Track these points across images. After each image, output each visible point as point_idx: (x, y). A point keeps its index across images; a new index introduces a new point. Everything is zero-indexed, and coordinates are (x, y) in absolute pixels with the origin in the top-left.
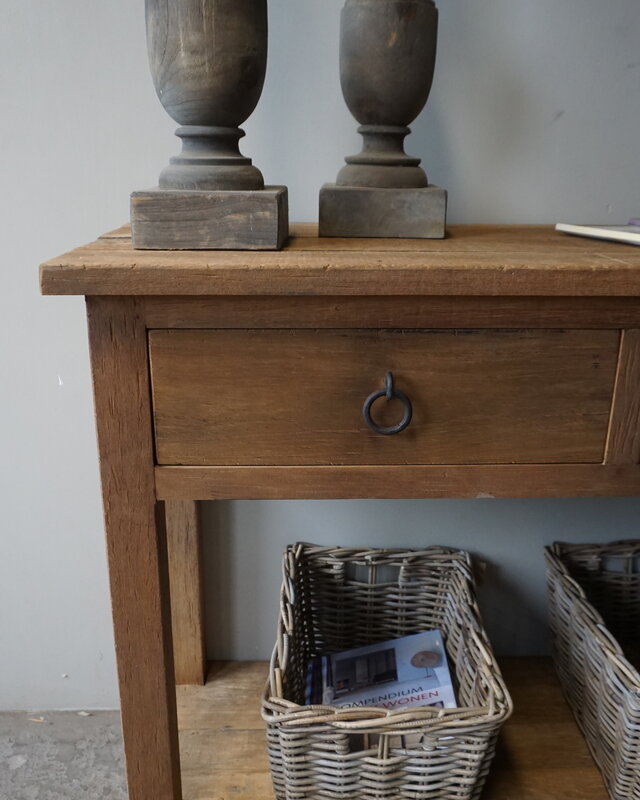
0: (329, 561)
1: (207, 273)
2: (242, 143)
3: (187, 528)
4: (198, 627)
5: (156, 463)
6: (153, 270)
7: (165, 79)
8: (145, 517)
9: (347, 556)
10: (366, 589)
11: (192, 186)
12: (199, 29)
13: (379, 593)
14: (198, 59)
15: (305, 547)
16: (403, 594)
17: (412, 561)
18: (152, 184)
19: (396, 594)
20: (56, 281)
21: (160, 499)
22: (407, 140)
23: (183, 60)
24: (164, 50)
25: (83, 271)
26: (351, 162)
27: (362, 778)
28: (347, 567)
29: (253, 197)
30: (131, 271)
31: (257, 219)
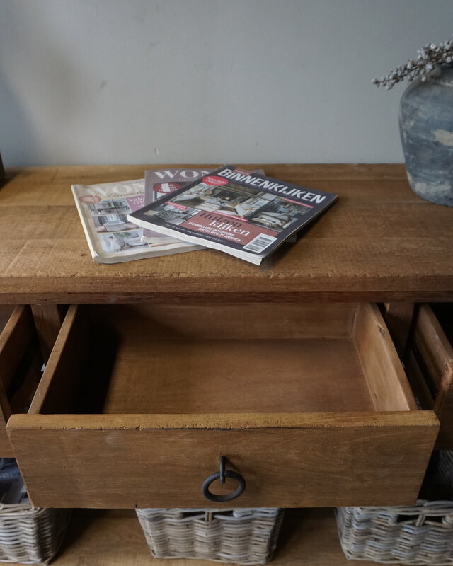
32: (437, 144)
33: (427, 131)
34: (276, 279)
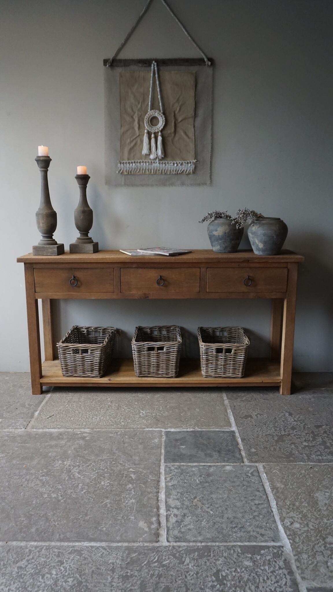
0: (83, 330)
1: (43, 259)
2: (53, 237)
3: (49, 319)
4: (51, 345)
5: (35, 292)
6: (34, 258)
7: (39, 227)
8: (34, 302)
9: (87, 328)
10: (93, 337)
11: (43, 245)
12: (43, 220)
13: (96, 338)
14: (43, 225)
15: (77, 326)
16: (102, 339)
17: (103, 330)
18: (36, 244)
19: (100, 338)
20: (19, 260)
21: (36, 298)
22: (89, 234)
23: (41, 224)
24: (38, 223)
25: (23, 259)
26: (78, 239)
27: (77, 361)
28: (88, 331)
29: (53, 247)
30: (33, 259)
31: (53, 250)
32: (214, 235)
33: (211, 232)
34: (172, 259)
